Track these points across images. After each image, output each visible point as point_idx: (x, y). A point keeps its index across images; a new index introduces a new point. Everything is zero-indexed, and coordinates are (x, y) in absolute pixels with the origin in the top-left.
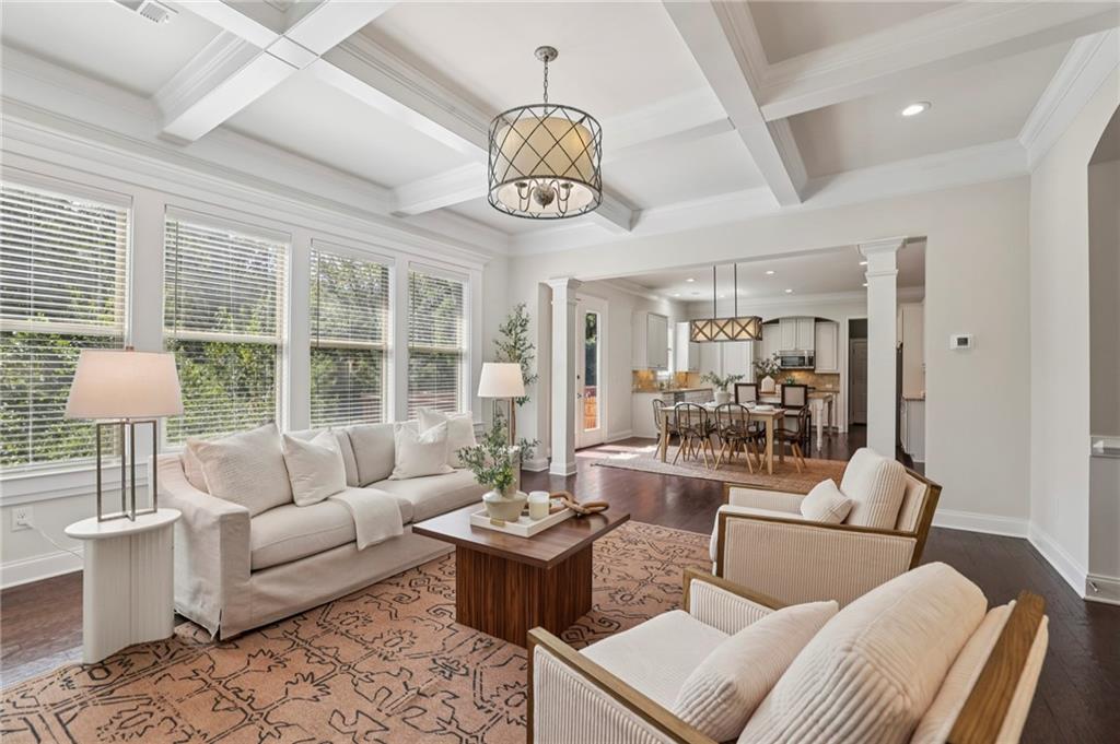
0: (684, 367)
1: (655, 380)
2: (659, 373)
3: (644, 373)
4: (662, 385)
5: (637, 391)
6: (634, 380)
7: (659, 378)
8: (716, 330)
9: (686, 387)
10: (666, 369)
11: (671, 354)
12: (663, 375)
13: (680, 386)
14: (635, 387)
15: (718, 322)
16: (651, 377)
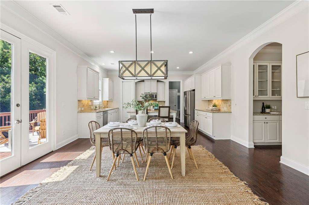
0: (106, 98)
1: (92, 105)
2: (94, 101)
3: (85, 102)
4: (96, 107)
5: (81, 111)
6: (79, 106)
7: (94, 104)
8: (138, 69)
9: (107, 108)
10: (98, 99)
11: (100, 92)
12: (97, 102)
13: (105, 107)
14: (80, 109)
15: (140, 63)
16: (90, 103)
